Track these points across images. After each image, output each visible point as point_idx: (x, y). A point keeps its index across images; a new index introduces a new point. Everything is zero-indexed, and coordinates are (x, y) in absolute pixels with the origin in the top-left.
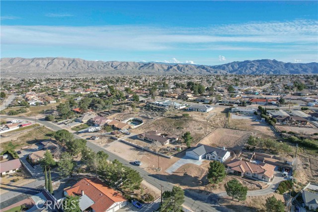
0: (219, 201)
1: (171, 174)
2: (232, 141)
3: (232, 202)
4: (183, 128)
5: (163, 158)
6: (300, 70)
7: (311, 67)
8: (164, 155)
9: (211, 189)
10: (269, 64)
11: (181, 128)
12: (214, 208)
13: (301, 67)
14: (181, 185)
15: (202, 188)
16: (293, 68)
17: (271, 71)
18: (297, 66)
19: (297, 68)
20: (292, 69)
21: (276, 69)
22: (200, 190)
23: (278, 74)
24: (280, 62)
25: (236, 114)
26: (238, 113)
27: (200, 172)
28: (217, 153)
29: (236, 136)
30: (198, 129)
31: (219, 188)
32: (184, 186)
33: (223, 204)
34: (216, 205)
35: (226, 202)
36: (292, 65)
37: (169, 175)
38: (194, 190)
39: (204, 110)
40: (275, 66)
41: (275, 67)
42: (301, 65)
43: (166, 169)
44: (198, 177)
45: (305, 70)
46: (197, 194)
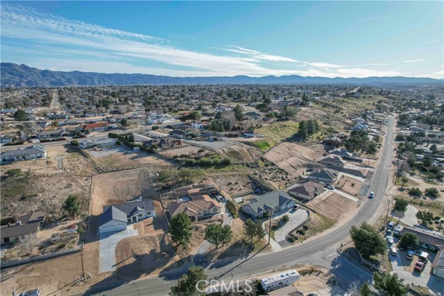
0: (208, 258)
1: (114, 269)
2: (132, 187)
3: (219, 250)
4: (36, 195)
5: (68, 257)
6: (63, 80)
7: (75, 77)
8: (61, 251)
9: (187, 253)
10: (17, 70)
11: (31, 196)
12: (214, 269)
13: (64, 77)
14: (148, 273)
15: (177, 258)
16: (54, 78)
17: (22, 81)
18: (58, 75)
19: (58, 78)
20: (52, 79)
21: (29, 79)
22: (177, 262)
23: (34, 86)
24: (33, 69)
25: (95, 150)
26: (96, 147)
27: (151, 242)
28: (142, 208)
29: (128, 178)
30: (65, 188)
31: (192, 245)
32: (155, 272)
33: (214, 259)
34: (211, 265)
35: (215, 254)
36: (52, 74)
37: (114, 272)
38: (172, 267)
39: (39, 155)
40: (27, 74)
41: (27, 76)
42: (62, 74)
43: (97, 268)
44: (154, 250)
45: (69, 81)
46: (180, 269)
